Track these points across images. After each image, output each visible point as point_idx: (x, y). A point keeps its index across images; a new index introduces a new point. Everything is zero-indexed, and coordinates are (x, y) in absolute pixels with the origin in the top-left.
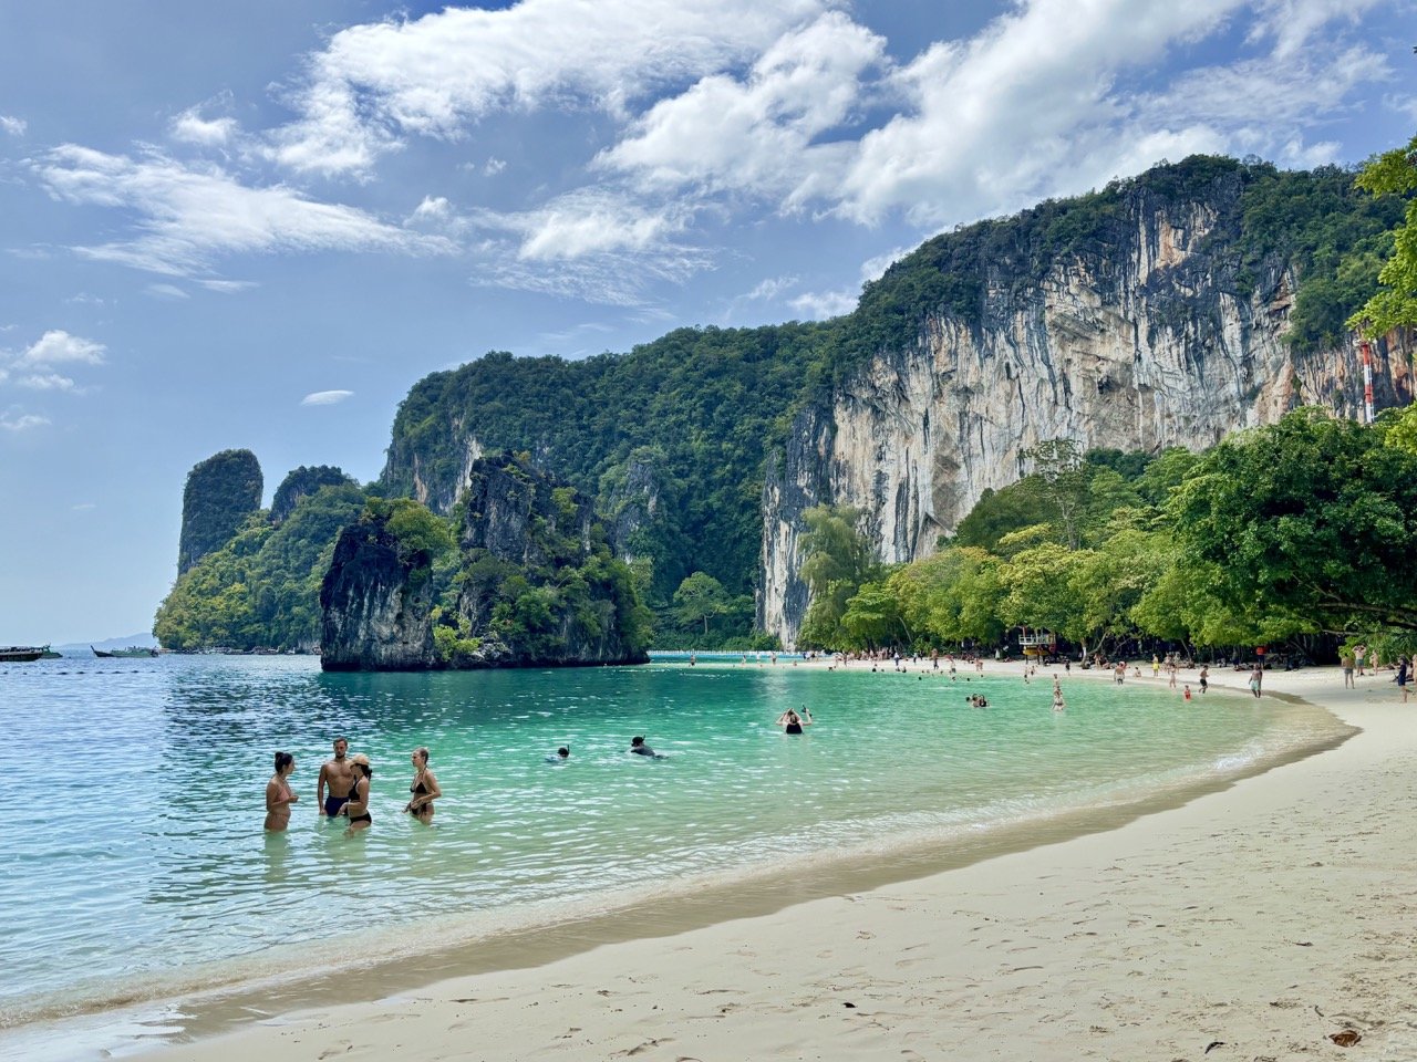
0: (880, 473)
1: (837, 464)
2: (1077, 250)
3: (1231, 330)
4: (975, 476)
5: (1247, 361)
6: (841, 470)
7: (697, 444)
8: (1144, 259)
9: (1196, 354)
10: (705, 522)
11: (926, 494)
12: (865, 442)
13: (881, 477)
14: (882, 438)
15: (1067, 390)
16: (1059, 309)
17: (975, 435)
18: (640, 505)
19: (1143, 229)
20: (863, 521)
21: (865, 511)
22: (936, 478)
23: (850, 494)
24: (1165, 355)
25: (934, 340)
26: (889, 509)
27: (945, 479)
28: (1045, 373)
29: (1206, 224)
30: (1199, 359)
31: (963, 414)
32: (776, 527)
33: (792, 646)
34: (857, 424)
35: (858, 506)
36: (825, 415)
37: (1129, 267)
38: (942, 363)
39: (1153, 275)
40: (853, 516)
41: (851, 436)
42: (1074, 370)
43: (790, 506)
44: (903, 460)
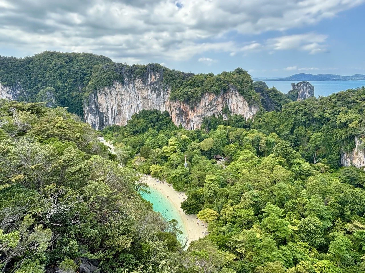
0: (107, 105)
1: (99, 103)
2: (140, 77)
3: (162, 94)
4: (124, 108)
5: (164, 98)
6: (100, 105)
7: (59, 84)
8: (150, 79)
9: (157, 96)
10: (64, 101)
11: (116, 111)
12: (104, 100)
13: (107, 106)
14: (107, 99)
15: (139, 97)
16: (137, 85)
17: (124, 102)
19: (149, 75)
20: (105, 114)
21: (105, 112)
23: (102, 109)
24: (153, 95)
25: (116, 86)
26: (110, 112)
27: (119, 108)
28: (135, 94)
29: (158, 76)
31: (122, 98)
32: (88, 114)
34: (102, 96)
35: (104, 111)
36: (96, 95)
37: (148, 81)
38: (118, 90)
39: (151, 82)
40: (103, 113)
41: (101, 99)
42: (140, 94)
43: (91, 111)
44: (111, 104)
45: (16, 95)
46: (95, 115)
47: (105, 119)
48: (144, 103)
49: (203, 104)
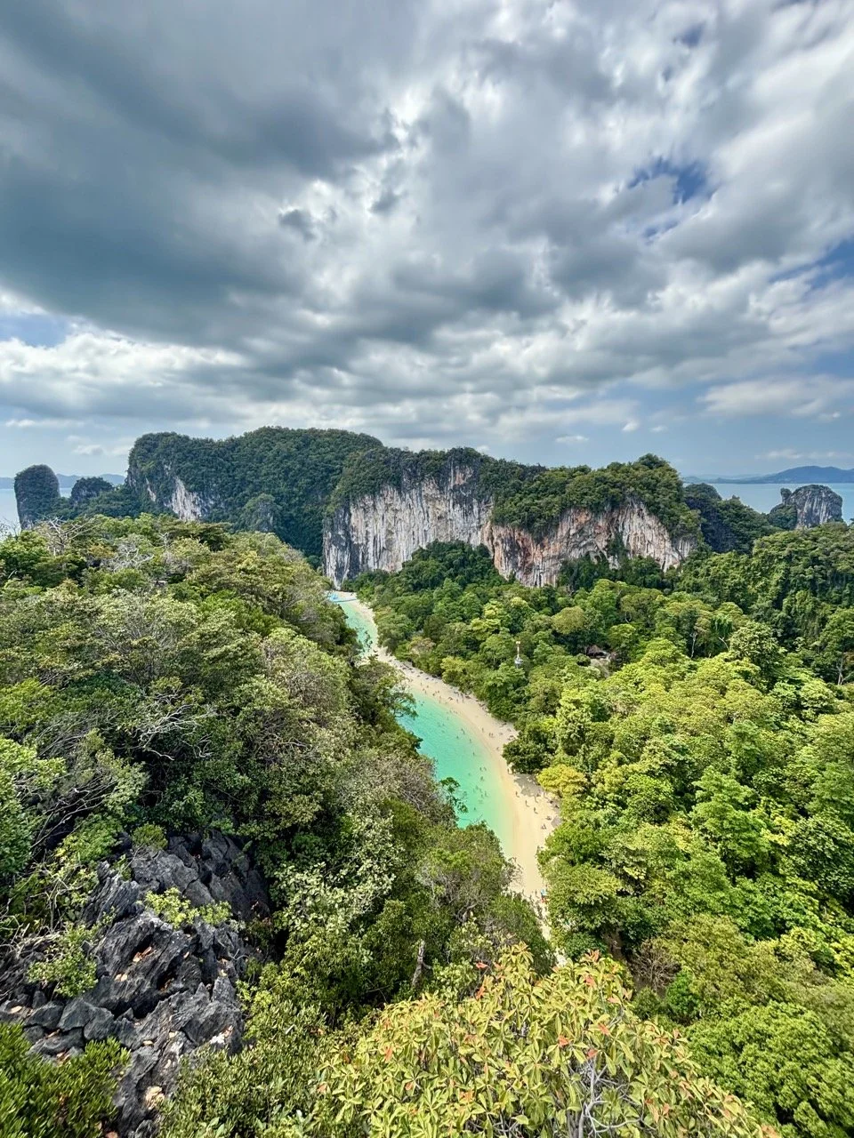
0: (367, 531)
1: (352, 527)
2: (433, 475)
3: (476, 509)
4: (399, 537)
5: (479, 518)
6: (353, 530)
7: (283, 488)
8: (452, 481)
9: (466, 514)
11: (383, 541)
12: (361, 520)
13: (367, 533)
14: (367, 519)
15: (428, 516)
16: (426, 492)
17: (399, 525)
18: (267, 521)
19: (452, 470)
20: (362, 547)
21: (362, 544)
22: (386, 536)
23: (357, 538)
24: (457, 512)
25: (385, 492)
26: (371, 544)
27: (389, 537)
28: (421, 510)
29: (470, 473)
31: (395, 517)
32: (330, 547)
33: (339, 588)
34: (358, 513)
35: (360, 543)
36: (347, 509)
37: (448, 483)
38: (388, 501)
39: (455, 486)
40: (358, 545)
41: (356, 518)
42: (430, 511)
43: (335, 541)
44: (375, 528)
45: (207, 507)
46: (344, 548)
47: (361, 557)
48: (438, 528)
49: (565, 532)
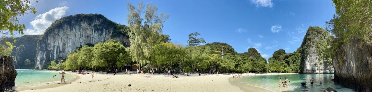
1: (48, 44)
2: (87, 19)
3: (104, 33)
4: (68, 46)
8: (94, 23)
11: (61, 48)
12: (52, 41)
13: (54, 46)
14: (54, 41)
15: (82, 36)
16: (83, 26)
17: (69, 41)
19: (94, 20)
20: (52, 51)
22: (63, 46)
24: (96, 35)
25: (64, 28)
26: (55, 50)
28: (79, 34)
29: (101, 21)
30: (100, 35)
31: (67, 38)
32: (39, 52)
33: (41, 69)
34: (51, 39)
35: (51, 49)
37: (92, 23)
38: (65, 31)
39: (95, 25)
42: (84, 34)
43: (41, 49)
44: (58, 44)
46: (44, 51)
47: (51, 55)
48: (87, 41)
